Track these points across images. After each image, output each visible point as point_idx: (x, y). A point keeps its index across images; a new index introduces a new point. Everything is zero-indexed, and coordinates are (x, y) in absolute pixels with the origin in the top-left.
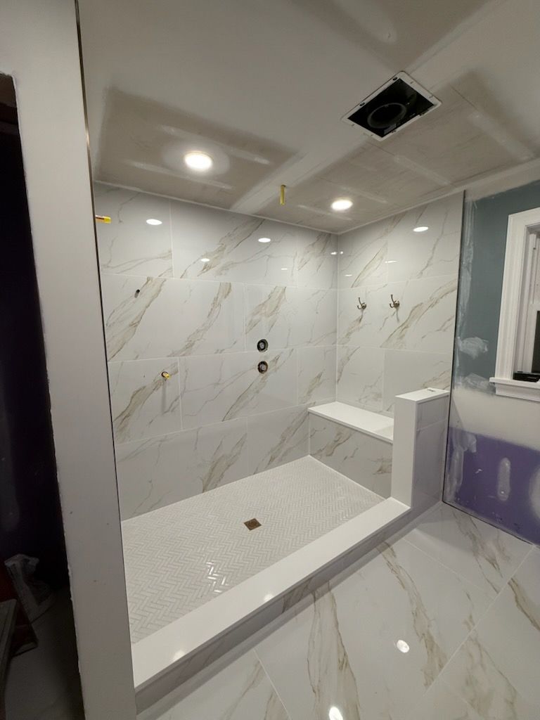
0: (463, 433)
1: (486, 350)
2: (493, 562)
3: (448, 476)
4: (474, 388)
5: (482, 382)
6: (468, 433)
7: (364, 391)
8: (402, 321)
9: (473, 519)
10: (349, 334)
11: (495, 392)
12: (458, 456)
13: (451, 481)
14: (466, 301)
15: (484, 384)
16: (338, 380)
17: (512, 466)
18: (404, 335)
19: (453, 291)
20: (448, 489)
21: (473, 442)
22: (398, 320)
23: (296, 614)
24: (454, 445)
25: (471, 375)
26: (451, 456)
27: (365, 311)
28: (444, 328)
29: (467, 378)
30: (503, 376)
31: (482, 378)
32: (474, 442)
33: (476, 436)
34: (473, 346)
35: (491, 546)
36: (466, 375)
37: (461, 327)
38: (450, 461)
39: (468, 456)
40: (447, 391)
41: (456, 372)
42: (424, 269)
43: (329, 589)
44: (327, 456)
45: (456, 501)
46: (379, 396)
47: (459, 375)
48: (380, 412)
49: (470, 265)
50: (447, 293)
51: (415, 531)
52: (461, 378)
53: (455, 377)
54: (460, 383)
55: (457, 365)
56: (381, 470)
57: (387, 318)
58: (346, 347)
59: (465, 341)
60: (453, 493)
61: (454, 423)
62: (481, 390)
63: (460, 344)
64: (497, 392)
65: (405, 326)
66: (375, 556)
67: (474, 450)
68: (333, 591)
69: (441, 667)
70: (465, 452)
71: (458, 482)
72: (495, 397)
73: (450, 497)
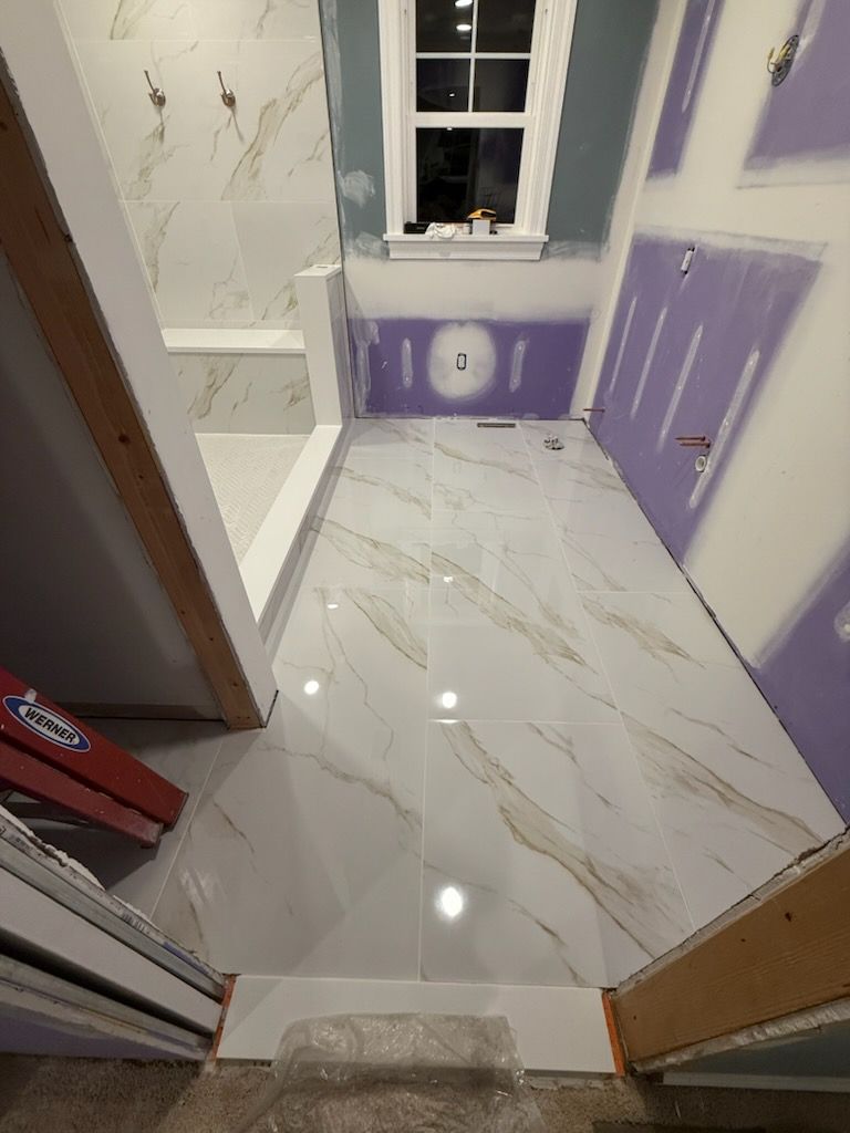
0: (363, 322)
1: (373, 191)
2: (418, 440)
3: (356, 385)
4: (367, 253)
5: (375, 244)
6: (370, 320)
7: (214, 294)
8: (249, 140)
9: (389, 420)
10: (144, 172)
11: (388, 254)
12: (362, 355)
13: (360, 390)
14: (339, 103)
15: (376, 245)
16: (155, 283)
17: (412, 346)
18: (258, 170)
19: (318, 78)
20: (358, 400)
21: (374, 330)
22: (241, 137)
23: (311, 548)
24: (357, 342)
25: (361, 236)
26: (355, 358)
27: (166, 110)
28: (317, 155)
29: (357, 240)
30: (395, 231)
31: (373, 237)
32: (376, 331)
33: (377, 321)
34: (358, 185)
35: (410, 431)
36: (355, 236)
37: (339, 153)
38: (355, 365)
39: (373, 349)
40: (338, 266)
41: (344, 233)
42: (263, 17)
43: (323, 519)
44: (200, 418)
45: (368, 410)
46: (243, 296)
47: (348, 237)
48: (252, 326)
49: (335, 23)
50: (310, 83)
51: (352, 448)
52: (351, 242)
53: (344, 240)
54: (351, 250)
55: (344, 221)
56: (294, 400)
57: (218, 132)
58: (149, 205)
59: (348, 178)
60: (364, 402)
61: (352, 313)
62: (375, 257)
63: (342, 184)
64: (392, 256)
65: (255, 151)
66: (336, 480)
67: (378, 341)
68: (326, 518)
69: (430, 506)
70: (370, 348)
71: (367, 387)
72: (389, 262)
73: (362, 409)
